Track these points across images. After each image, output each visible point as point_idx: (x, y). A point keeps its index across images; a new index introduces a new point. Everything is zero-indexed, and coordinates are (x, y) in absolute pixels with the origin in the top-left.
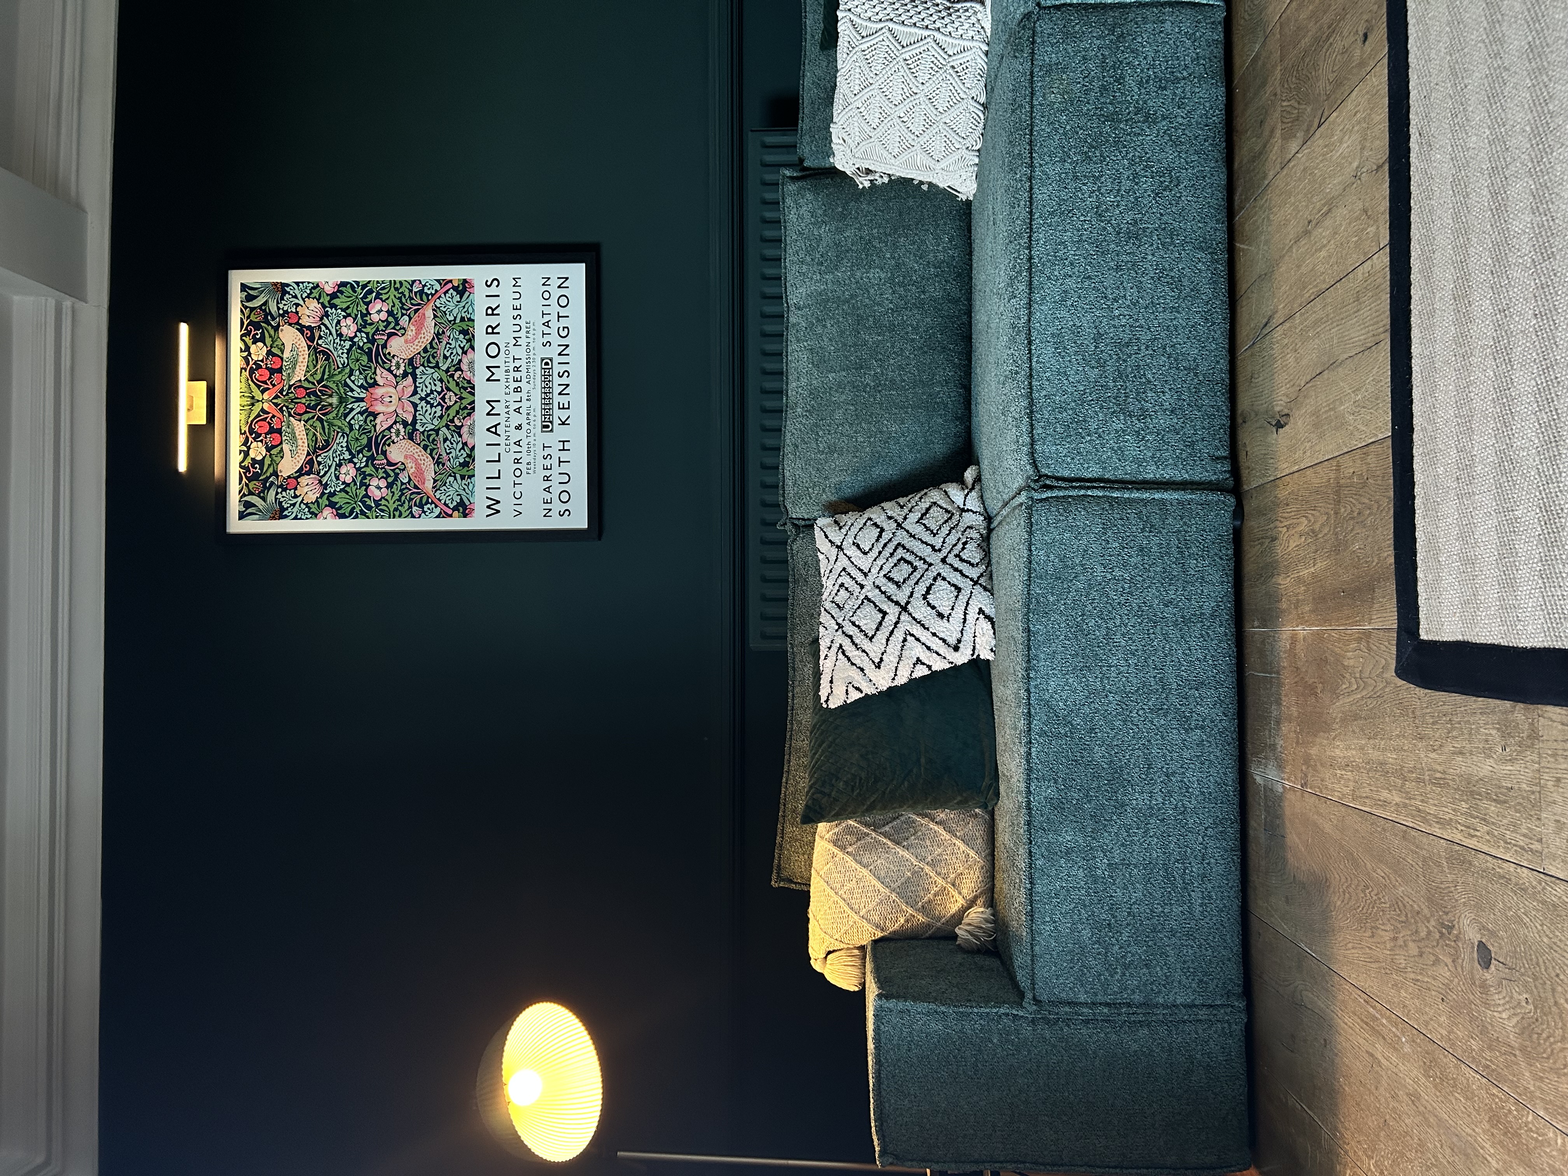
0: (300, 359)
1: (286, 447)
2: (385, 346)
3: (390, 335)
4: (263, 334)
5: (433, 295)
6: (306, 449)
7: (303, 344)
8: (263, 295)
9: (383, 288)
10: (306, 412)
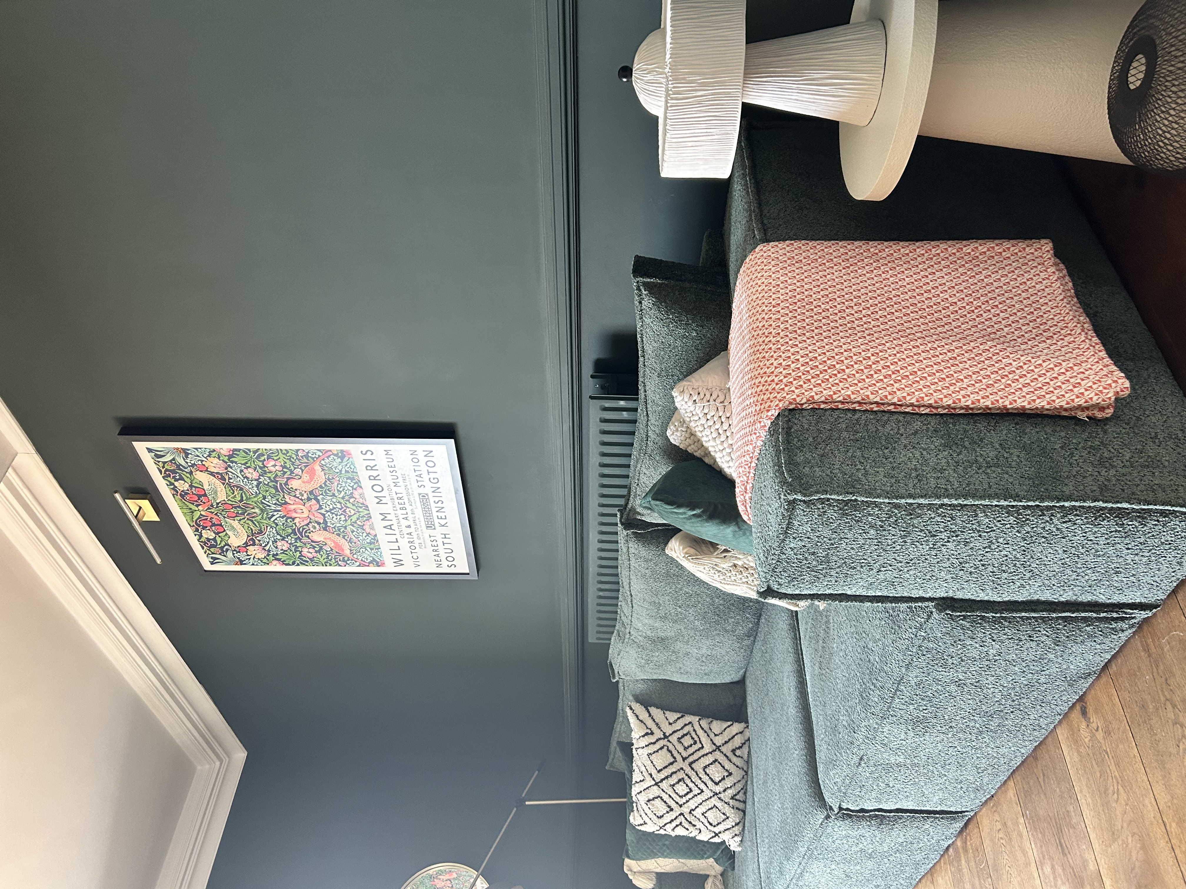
0: (219, 489)
1: (230, 533)
2: (286, 484)
3: (288, 479)
4: (180, 475)
5: (317, 458)
6: (246, 534)
7: (218, 482)
8: (169, 455)
9: (272, 453)
10: (237, 516)
